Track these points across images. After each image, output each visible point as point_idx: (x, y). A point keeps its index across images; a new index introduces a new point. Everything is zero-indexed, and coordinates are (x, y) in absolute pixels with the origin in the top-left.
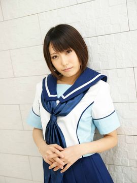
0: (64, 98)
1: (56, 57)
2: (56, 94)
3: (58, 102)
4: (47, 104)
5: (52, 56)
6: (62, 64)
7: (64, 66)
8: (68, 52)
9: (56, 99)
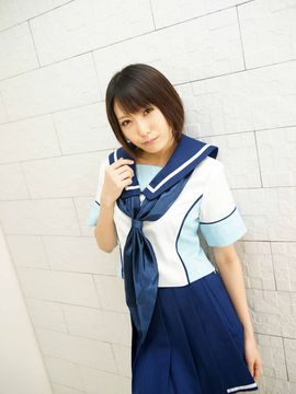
0: (153, 191)
1: (128, 122)
2: (137, 184)
3: (142, 198)
4: (125, 203)
5: (121, 121)
6: (139, 133)
7: (143, 136)
8: (148, 111)
9: (138, 192)
